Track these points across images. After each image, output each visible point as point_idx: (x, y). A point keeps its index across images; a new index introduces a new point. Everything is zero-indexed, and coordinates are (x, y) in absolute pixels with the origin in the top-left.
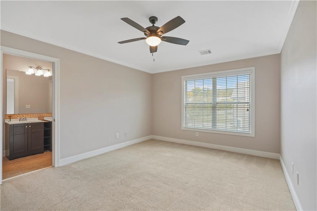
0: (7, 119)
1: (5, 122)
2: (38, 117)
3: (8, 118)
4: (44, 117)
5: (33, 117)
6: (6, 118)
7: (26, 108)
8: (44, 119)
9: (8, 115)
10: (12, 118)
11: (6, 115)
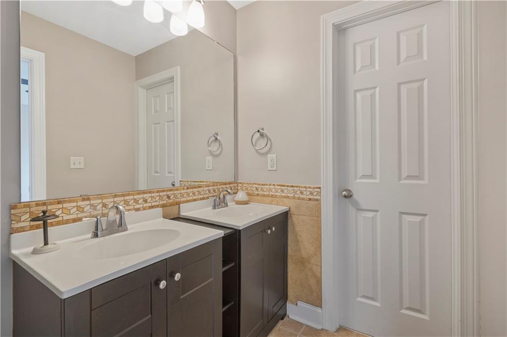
0: (22, 230)
1: (14, 252)
2: (163, 206)
3: (32, 228)
4: (178, 204)
5: (144, 209)
6: (15, 225)
7: (72, 166)
8: (184, 213)
9: (28, 205)
10: (52, 225)
11: (14, 206)
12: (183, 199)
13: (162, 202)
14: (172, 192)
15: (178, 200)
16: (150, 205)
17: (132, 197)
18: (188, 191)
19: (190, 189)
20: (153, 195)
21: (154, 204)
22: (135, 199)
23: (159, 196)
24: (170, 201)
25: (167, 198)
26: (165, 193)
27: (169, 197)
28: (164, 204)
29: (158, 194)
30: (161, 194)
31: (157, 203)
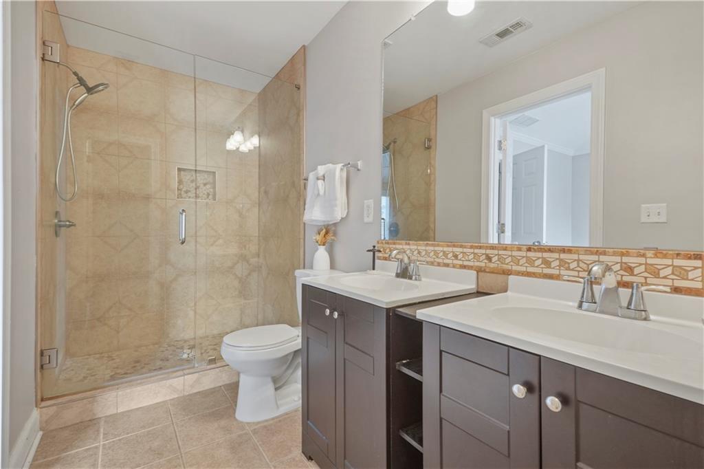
5: (454, 266)
12: (515, 268)
13: (477, 264)
14: (496, 252)
15: (505, 267)
16: (461, 263)
17: (441, 249)
18: (530, 254)
19: (535, 251)
20: (465, 250)
21: (466, 263)
22: (444, 252)
23: (475, 254)
24: (492, 265)
25: (486, 259)
26: (483, 251)
27: (489, 259)
28: (481, 267)
29: (472, 251)
30: (476, 251)
31: (471, 264)
